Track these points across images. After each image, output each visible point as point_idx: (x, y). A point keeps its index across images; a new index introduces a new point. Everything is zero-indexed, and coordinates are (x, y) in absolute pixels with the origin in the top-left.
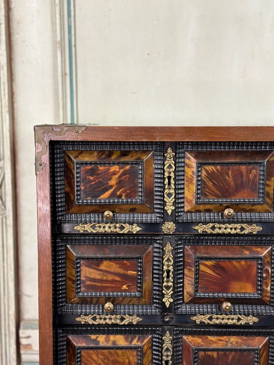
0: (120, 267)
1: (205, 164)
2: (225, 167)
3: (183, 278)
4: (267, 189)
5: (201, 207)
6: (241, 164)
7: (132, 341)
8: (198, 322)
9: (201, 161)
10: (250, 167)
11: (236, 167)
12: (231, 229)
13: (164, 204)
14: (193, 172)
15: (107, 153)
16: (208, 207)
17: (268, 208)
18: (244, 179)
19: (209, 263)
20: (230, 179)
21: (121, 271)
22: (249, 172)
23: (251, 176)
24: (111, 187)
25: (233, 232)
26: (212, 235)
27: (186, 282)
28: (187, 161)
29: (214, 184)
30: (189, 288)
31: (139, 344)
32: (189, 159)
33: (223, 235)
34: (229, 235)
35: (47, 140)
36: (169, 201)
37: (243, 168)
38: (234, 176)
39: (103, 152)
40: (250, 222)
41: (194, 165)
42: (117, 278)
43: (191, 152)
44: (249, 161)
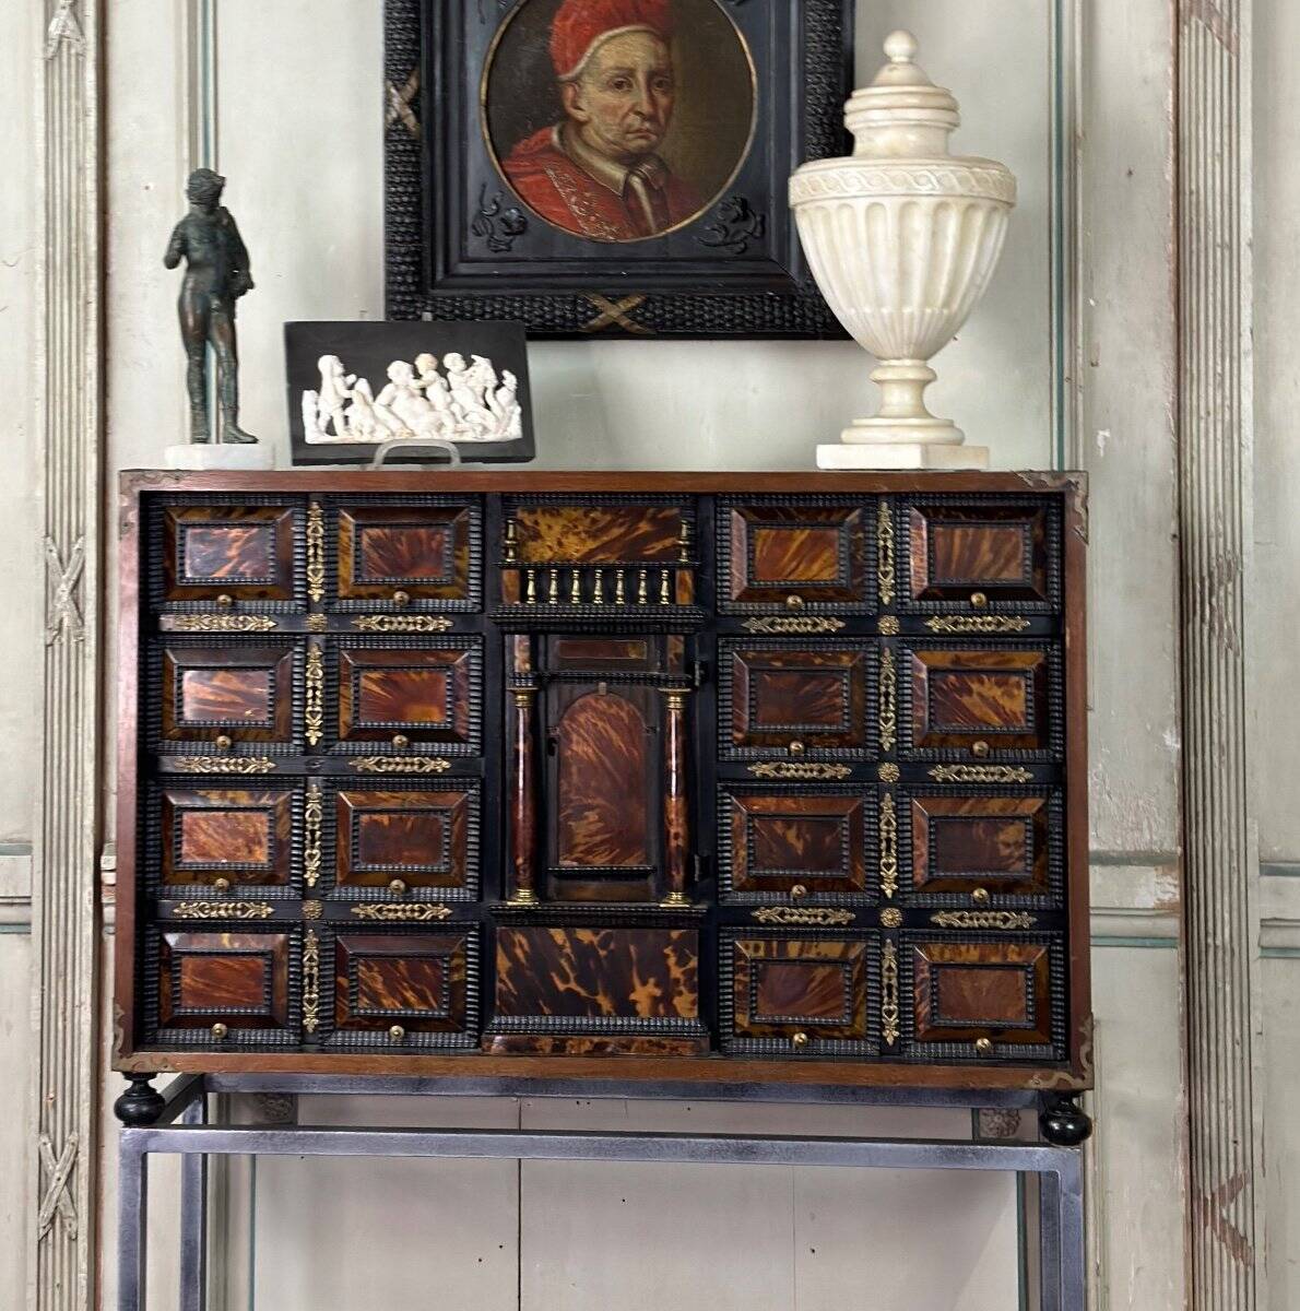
0: (243, 682)
1: (366, 526)
2: (397, 531)
3: (338, 699)
4: (457, 562)
5: (363, 590)
6: (417, 526)
7: (260, 798)
8: (359, 769)
9: (360, 522)
10: (433, 530)
11: (411, 531)
12: (408, 623)
13: (308, 585)
14: (350, 538)
15: (224, 511)
16: (372, 590)
17: (460, 592)
18: (425, 548)
19: (375, 675)
20: (403, 548)
21: (244, 687)
22: (431, 538)
23: (434, 544)
24: (229, 560)
25: (411, 628)
26: (378, 633)
27: (342, 707)
28: (342, 522)
29: (381, 556)
30: (346, 717)
31: (271, 803)
32: (344, 517)
33: (396, 633)
34: (405, 633)
35: (136, 490)
36: (317, 580)
37: (422, 532)
38: (410, 545)
39: (219, 508)
40: (435, 614)
41: (352, 528)
42: (238, 700)
43: (347, 509)
44: (428, 521)
